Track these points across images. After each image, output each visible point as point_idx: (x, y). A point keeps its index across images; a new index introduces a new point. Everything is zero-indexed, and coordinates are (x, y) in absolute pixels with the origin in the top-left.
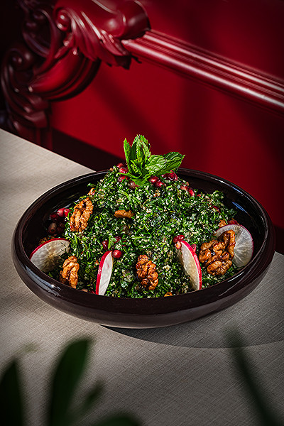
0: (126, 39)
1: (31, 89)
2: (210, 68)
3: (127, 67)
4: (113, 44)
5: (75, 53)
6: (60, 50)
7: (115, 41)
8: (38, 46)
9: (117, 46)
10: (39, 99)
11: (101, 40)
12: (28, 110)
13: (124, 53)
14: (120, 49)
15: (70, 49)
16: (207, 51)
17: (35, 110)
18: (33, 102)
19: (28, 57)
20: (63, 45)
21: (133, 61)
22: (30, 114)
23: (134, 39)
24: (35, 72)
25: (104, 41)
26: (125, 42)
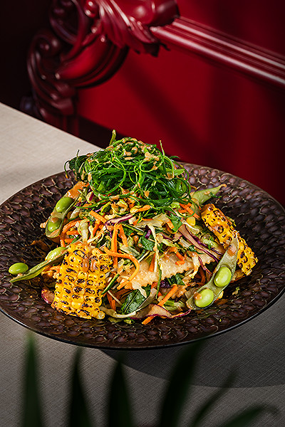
0: (155, 26)
1: (58, 76)
2: (240, 56)
3: (155, 54)
4: (142, 32)
5: (103, 40)
6: (88, 37)
7: (144, 29)
8: (65, 33)
9: (146, 33)
10: (66, 87)
11: (130, 27)
12: (54, 97)
13: (153, 40)
14: (149, 37)
15: (98, 36)
16: (237, 39)
17: (62, 97)
18: (60, 89)
19: (55, 43)
20: (91, 31)
21: (162, 48)
22: (56, 102)
23: (162, 26)
24: (62, 59)
25: (133, 28)
26: (154, 29)
